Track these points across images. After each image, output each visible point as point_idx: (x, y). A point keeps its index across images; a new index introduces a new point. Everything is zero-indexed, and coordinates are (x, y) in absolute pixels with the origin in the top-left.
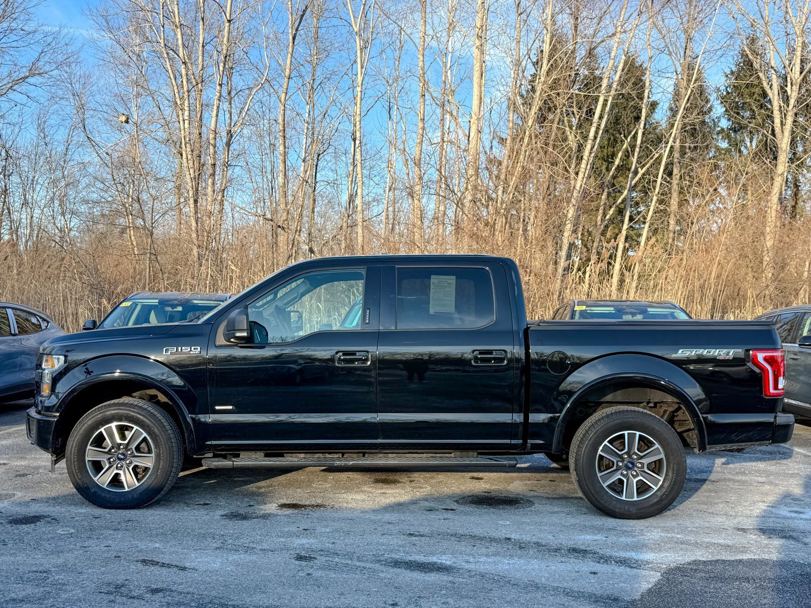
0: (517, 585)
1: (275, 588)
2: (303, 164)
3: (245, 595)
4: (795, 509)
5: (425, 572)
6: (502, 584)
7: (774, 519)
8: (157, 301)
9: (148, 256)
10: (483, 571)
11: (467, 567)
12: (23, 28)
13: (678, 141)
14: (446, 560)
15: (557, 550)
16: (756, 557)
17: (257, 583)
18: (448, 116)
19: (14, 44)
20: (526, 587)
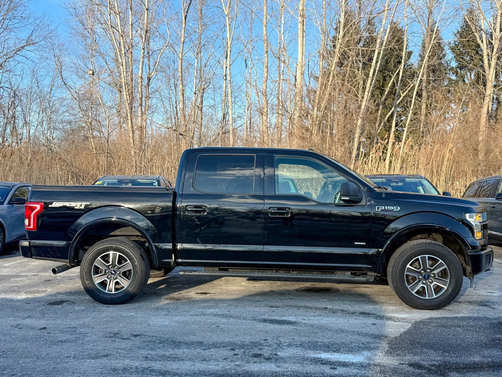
0: (331, 330)
1: (200, 333)
2: (194, 95)
3: (184, 336)
4: (490, 291)
5: (281, 325)
6: (323, 330)
7: (477, 296)
8: (117, 180)
9: (106, 154)
10: (313, 324)
11: (303, 322)
12: (22, 16)
13: (425, 76)
14: (292, 319)
15: (353, 313)
16: (466, 315)
17: (190, 331)
18: (282, 64)
19: (17, 25)
20: (336, 331)
